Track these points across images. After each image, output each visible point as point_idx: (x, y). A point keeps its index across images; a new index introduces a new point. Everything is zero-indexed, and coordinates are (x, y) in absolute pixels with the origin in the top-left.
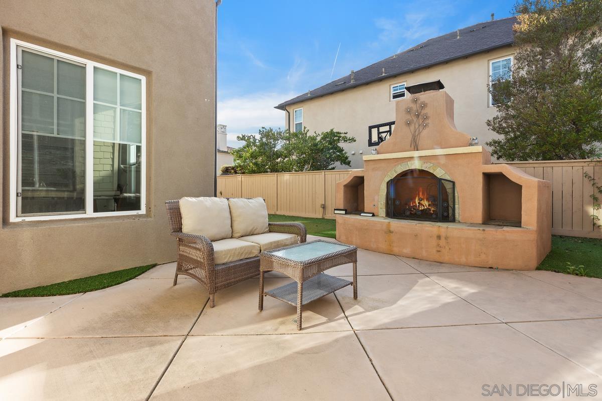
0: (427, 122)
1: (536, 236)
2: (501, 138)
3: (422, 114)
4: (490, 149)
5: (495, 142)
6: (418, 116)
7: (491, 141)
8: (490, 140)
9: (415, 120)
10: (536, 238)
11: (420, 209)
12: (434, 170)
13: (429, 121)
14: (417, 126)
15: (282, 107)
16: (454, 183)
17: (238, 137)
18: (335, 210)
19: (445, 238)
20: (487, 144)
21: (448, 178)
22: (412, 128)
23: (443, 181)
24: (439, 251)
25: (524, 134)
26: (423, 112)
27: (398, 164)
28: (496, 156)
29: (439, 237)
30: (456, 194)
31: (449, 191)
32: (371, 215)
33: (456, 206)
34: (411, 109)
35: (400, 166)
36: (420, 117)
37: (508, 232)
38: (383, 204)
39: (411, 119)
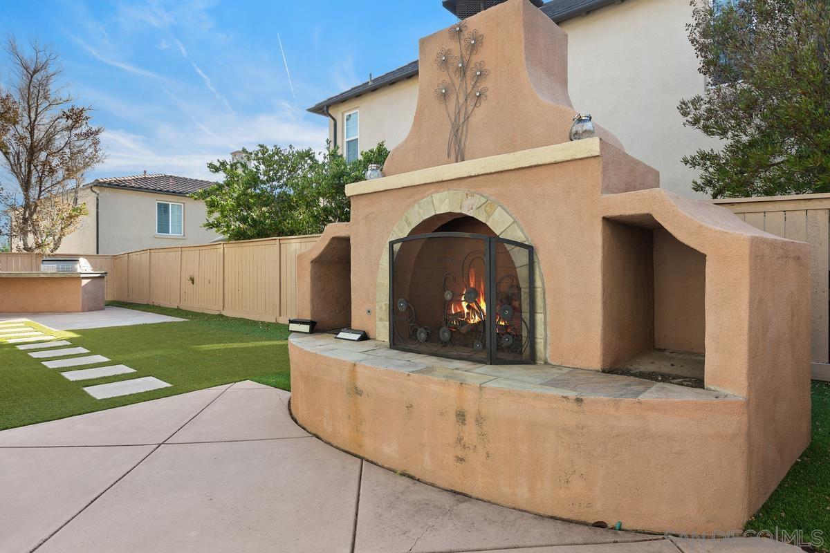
0: (482, 85)
1: (745, 419)
2: (718, 145)
3: (472, 65)
4: (697, 174)
5: (704, 157)
6: (463, 71)
7: (694, 154)
8: (691, 153)
9: (457, 82)
10: (744, 428)
11: (472, 321)
12: (489, 215)
13: (488, 84)
14: (462, 100)
15: (323, 109)
16: (531, 250)
17: (211, 166)
18: (291, 322)
19: (477, 421)
20: (686, 162)
21: (518, 236)
22: (452, 106)
23: (508, 247)
24: (462, 460)
25: (769, 135)
26: (475, 59)
27: (414, 202)
28: (710, 190)
29: (461, 416)
30: (538, 283)
31: (523, 273)
32: (357, 337)
33: (539, 317)
34: (447, 54)
35: (416, 205)
36: (469, 74)
37: (653, 408)
38: (384, 308)
39: (448, 80)
